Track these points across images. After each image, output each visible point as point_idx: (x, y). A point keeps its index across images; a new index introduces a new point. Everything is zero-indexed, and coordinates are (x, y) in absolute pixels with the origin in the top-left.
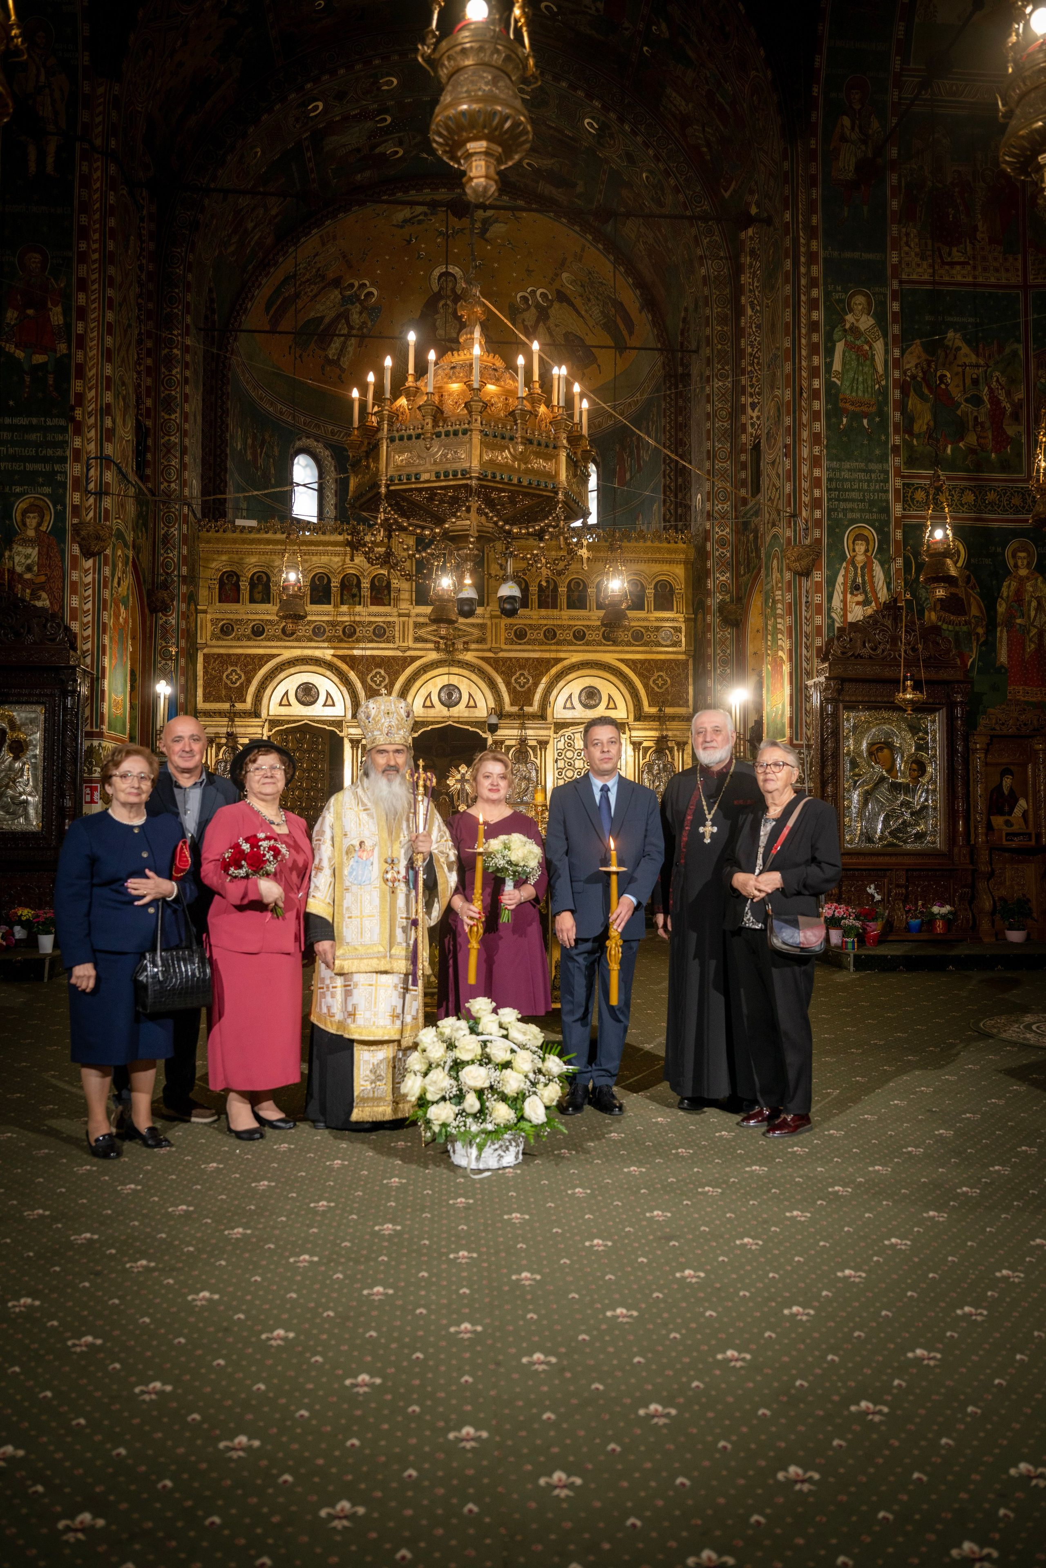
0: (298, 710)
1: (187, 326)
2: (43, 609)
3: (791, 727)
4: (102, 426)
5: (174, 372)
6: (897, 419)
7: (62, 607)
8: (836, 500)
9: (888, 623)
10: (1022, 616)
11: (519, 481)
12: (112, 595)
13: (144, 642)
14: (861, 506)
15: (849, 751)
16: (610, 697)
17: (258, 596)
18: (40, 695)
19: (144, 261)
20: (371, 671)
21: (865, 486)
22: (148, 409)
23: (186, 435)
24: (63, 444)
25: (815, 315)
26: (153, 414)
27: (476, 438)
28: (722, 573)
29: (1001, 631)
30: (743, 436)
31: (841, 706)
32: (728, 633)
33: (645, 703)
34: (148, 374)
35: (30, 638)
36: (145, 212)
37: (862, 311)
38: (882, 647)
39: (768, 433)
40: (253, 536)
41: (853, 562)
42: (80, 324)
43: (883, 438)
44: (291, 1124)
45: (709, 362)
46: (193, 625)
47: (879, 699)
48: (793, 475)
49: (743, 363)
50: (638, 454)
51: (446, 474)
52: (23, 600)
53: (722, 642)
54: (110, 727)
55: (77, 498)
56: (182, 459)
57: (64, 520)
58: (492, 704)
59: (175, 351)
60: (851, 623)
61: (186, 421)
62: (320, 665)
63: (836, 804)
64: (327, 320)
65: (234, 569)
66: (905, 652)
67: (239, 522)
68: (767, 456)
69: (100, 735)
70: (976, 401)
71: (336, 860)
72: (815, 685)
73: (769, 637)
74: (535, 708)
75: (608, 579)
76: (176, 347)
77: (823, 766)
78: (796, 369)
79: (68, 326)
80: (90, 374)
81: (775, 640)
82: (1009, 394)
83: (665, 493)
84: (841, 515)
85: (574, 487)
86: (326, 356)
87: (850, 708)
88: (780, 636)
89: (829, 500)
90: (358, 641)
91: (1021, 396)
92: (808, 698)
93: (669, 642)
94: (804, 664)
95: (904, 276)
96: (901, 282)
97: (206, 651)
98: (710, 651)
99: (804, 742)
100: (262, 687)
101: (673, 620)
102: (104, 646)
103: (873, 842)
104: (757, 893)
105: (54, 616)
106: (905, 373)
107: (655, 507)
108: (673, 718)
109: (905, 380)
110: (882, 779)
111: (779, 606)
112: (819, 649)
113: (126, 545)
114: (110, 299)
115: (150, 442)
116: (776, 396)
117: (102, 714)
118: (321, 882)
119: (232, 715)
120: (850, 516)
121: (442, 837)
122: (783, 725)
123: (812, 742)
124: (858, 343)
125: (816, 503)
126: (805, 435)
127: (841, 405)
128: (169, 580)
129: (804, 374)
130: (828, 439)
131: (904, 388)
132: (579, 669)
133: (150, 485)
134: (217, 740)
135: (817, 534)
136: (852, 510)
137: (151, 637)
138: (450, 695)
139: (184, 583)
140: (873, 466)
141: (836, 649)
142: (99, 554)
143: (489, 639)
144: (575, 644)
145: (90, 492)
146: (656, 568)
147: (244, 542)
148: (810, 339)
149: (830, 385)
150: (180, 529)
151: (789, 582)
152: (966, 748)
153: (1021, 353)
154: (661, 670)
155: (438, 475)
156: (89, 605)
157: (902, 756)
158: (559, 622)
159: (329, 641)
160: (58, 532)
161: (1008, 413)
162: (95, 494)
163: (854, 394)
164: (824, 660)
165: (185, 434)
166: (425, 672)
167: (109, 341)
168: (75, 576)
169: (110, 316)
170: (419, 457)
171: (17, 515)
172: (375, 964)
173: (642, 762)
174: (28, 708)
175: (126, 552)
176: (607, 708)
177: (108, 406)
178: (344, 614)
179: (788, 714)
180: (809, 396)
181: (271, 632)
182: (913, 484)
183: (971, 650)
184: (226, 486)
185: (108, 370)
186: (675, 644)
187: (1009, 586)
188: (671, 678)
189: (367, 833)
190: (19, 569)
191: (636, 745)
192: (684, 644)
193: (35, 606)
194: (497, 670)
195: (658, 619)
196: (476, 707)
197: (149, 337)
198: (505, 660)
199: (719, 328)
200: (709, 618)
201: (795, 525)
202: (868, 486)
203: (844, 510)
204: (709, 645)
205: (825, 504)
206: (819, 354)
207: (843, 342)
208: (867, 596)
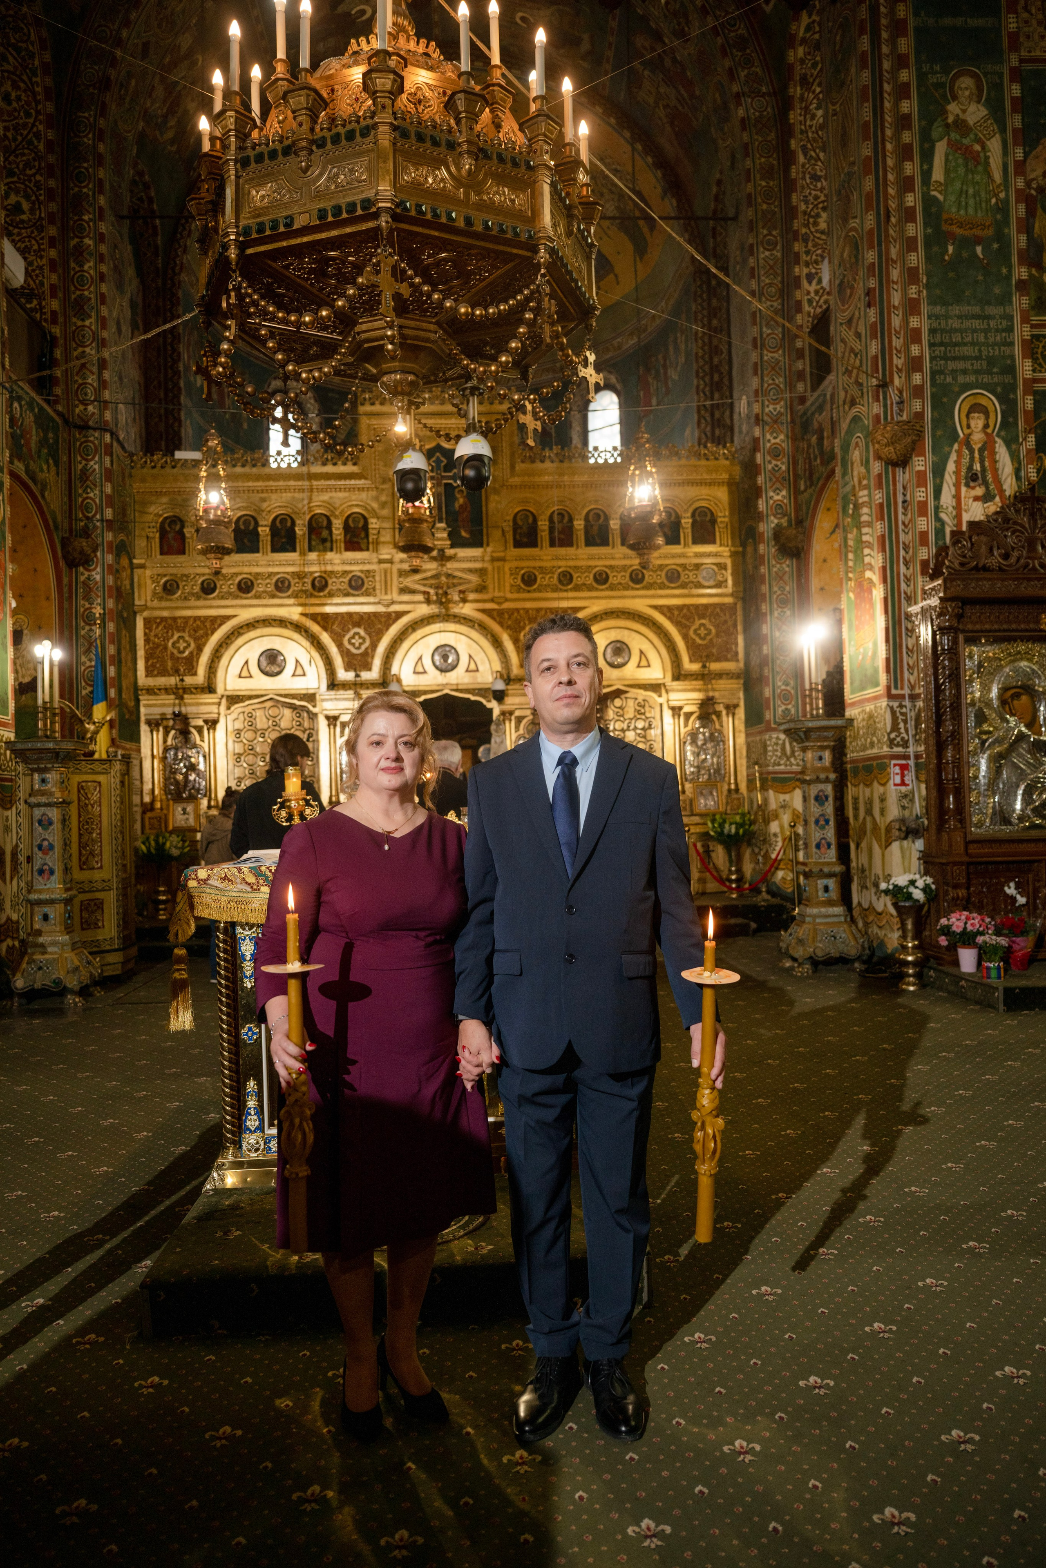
0: (261, 683)
1: (101, 208)
3: (888, 671)
5: (86, 267)
8: (942, 358)
11: (469, 224)
13: (61, 605)
14: (977, 365)
15: (973, 700)
16: (641, 652)
19: (41, 127)
20: (348, 630)
21: (982, 339)
22: (54, 313)
23: (103, 346)
25: (905, 106)
26: (61, 319)
27: (384, 140)
28: (777, 490)
30: (799, 317)
31: (961, 638)
32: (787, 565)
33: (685, 658)
34: (52, 270)
36: (37, 63)
37: (970, 98)
38: (1016, 554)
39: (840, 284)
41: (967, 443)
43: (1004, 271)
45: (751, 228)
46: (127, 582)
47: (1014, 626)
48: (880, 330)
49: (796, 225)
50: (666, 373)
51: (337, 212)
53: (780, 577)
56: (100, 374)
58: (497, 666)
59: (87, 241)
60: (971, 524)
61: (104, 327)
62: (286, 627)
63: (959, 773)
65: (177, 511)
67: (179, 455)
68: (839, 317)
72: (924, 611)
73: (851, 556)
75: (633, 486)
76: (88, 236)
77: (939, 721)
78: (881, 184)
81: (859, 557)
83: (699, 411)
84: (949, 379)
87: (972, 640)
88: (866, 551)
89: (932, 359)
90: (331, 595)
92: (911, 632)
93: (712, 583)
95: (1024, 53)
96: (1021, 61)
97: (146, 614)
98: (765, 589)
99: (906, 691)
100: (216, 656)
101: (716, 555)
103: (1010, 823)
106: (1028, 184)
107: (688, 432)
108: (720, 675)
110: (1021, 737)
111: (865, 510)
112: (925, 564)
115: (58, 353)
116: (853, 229)
119: (180, 692)
120: (961, 379)
122: (876, 670)
123: (917, 691)
124: (966, 141)
125: (915, 364)
126: (895, 274)
127: (945, 227)
128: (91, 526)
129: (891, 191)
130: (929, 275)
131: (1029, 202)
132: (602, 619)
133: (59, 408)
134: (165, 723)
135: (917, 406)
136: (965, 372)
137: (70, 597)
138: (445, 657)
139: (111, 529)
140: (990, 310)
141: (952, 560)
143: (491, 587)
144: (597, 589)
146: (692, 492)
147: (186, 478)
148: (898, 141)
149: (929, 202)
150: (101, 462)
151: (880, 476)
154: (702, 616)
155: (322, 218)
158: (571, 563)
159: (296, 597)
163: (962, 212)
164: (933, 577)
165: (103, 343)
166: (414, 630)
170: (290, 187)
173: (683, 731)
176: (638, 666)
178: (313, 563)
180: (899, 221)
181: (225, 589)
182: (1044, 337)
184: (180, 425)
186: (718, 585)
188: (716, 627)
191: (676, 711)
192: (730, 582)
194: (501, 624)
195: (698, 555)
196: (477, 670)
197: (52, 222)
198: (511, 612)
199: (764, 183)
200: (762, 548)
201: (885, 398)
202: (986, 337)
203: (954, 372)
204: (763, 582)
205: (927, 365)
206: (912, 160)
207: (945, 141)
208: (987, 488)
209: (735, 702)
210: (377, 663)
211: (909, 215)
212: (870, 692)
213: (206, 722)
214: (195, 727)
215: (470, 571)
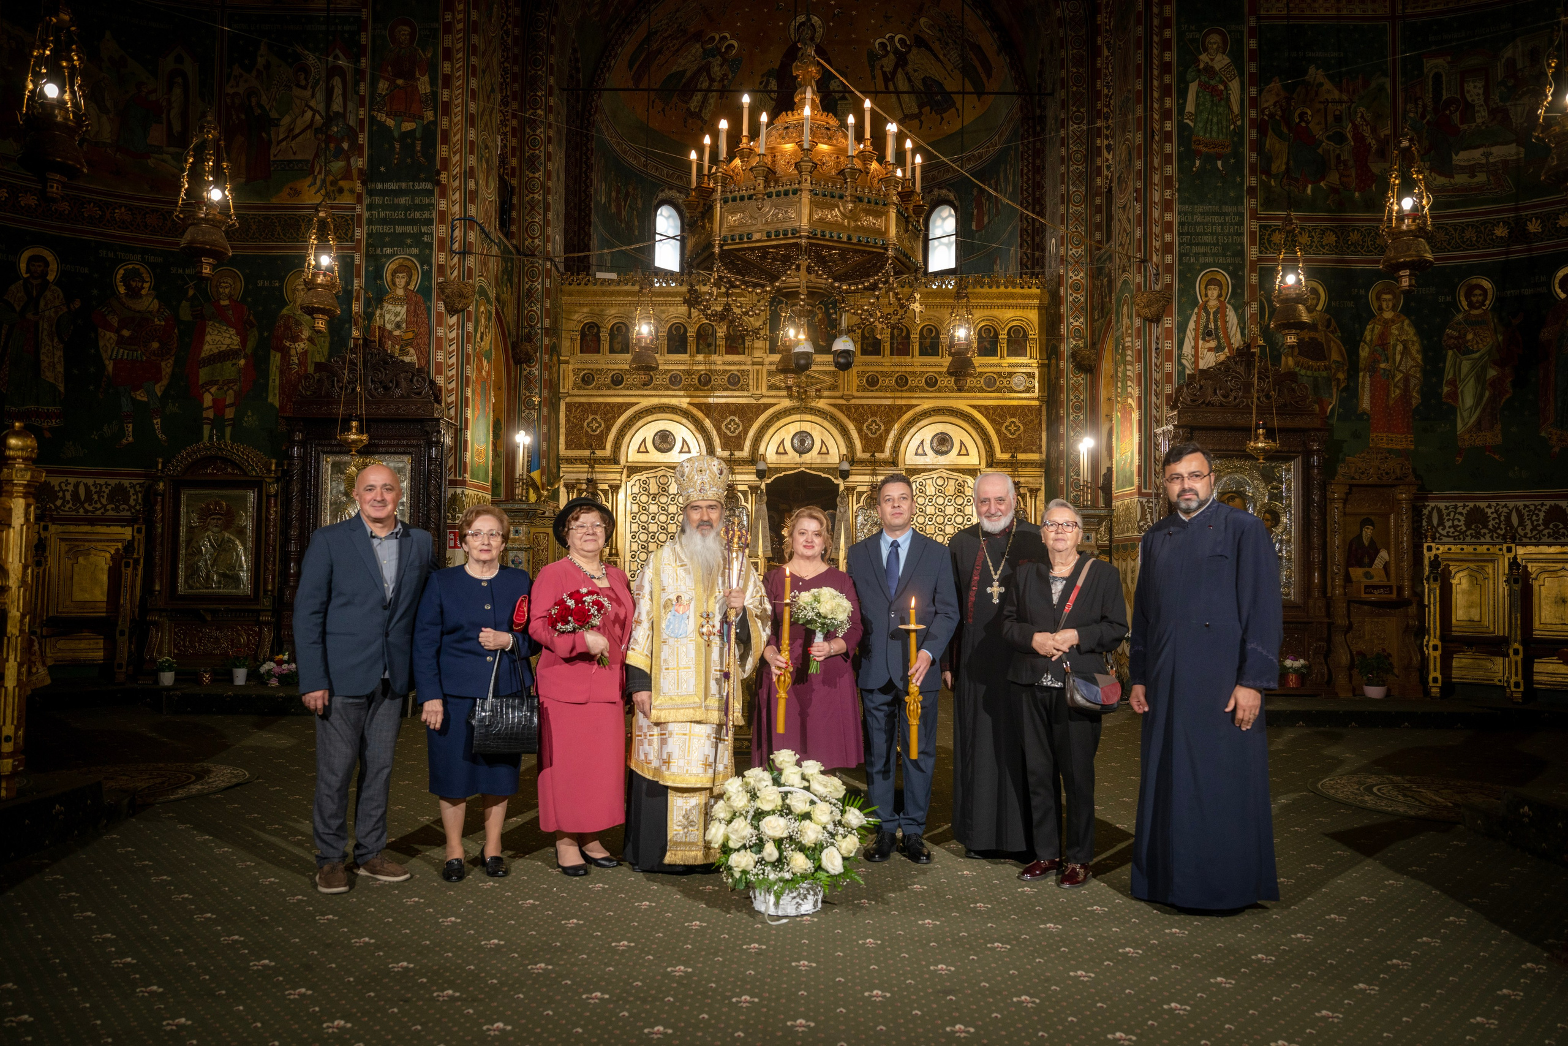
0: (655, 456)
1: (551, 86)
2: (411, 364)
3: (1139, 475)
4: (465, 189)
5: (538, 132)
6: (1253, 160)
7: (428, 362)
8: (1188, 244)
9: (1241, 369)
10: (1387, 360)
11: (849, 238)
12: (475, 349)
13: (509, 393)
14: (1215, 250)
16: (962, 443)
17: (617, 347)
18: (408, 446)
19: (510, 26)
20: (726, 418)
21: (1219, 230)
22: (513, 169)
23: (548, 193)
24: (429, 207)
25: (1167, 56)
26: (518, 173)
27: (806, 198)
28: (1076, 318)
29: (1364, 376)
30: (1099, 179)
32: (1082, 379)
33: (998, 449)
34: (514, 135)
35: (398, 392)
37: (1217, 51)
38: (1234, 394)
39: (1119, 177)
40: (613, 288)
41: (1205, 308)
42: (446, 92)
43: (1238, 179)
44: (615, 863)
45: (1063, 105)
46: (556, 375)
47: (1231, 447)
48: (1144, 220)
49: (1099, 105)
51: (777, 234)
52: (392, 356)
53: (1075, 388)
54: (472, 476)
55: (442, 258)
56: (545, 215)
57: (430, 279)
58: (844, 451)
59: (539, 112)
60: (1202, 371)
61: (549, 179)
62: (676, 413)
64: (689, 74)
65: (595, 320)
66: (1258, 398)
67: (600, 275)
68: (1119, 201)
69: (463, 483)
70: (1340, 138)
71: (654, 614)
72: (1164, 433)
73: (1119, 384)
74: (886, 454)
75: (955, 327)
76: (540, 108)
78: (1148, 109)
79: (434, 94)
80: (455, 139)
81: (1125, 387)
82: (1374, 130)
83: (1021, 236)
84: (1193, 260)
85: (906, 242)
86: (688, 109)
88: (1129, 383)
89: (1180, 244)
90: (713, 389)
91: (1388, 132)
92: (1157, 446)
93: (1022, 388)
94: (1154, 412)
95: (1263, 13)
96: (1259, 18)
97: (568, 400)
98: (1063, 397)
99: (1153, 491)
100: (621, 433)
101: (1026, 366)
102: (467, 398)
104: (1055, 652)
105: (420, 370)
106: (1262, 112)
107: (1012, 251)
108: (1026, 464)
109: (1262, 120)
111: (1129, 352)
112: (1169, 396)
113: (489, 301)
114: (474, 66)
115: (515, 200)
116: (1128, 140)
117: (465, 463)
118: (641, 633)
119: (592, 462)
120: (1202, 260)
121: (757, 592)
124: (1212, 82)
125: (1168, 248)
126: (1156, 178)
127: (1194, 147)
128: (533, 332)
129: (1156, 117)
130: (1180, 182)
131: (1261, 127)
132: (931, 415)
133: (515, 242)
134: (578, 486)
135: (1167, 279)
136: (1205, 254)
137: (515, 387)
138: (802, 442)
139: (547, 334)
140: (1226, 209)
141: (1186, 397)
142: (463, 310)
143: (841, 386)
144: (927, 391)
145: (454, 252)
146: (1009, 314)
147: (604, 294)
148: (1161, 80)
149: (1182, 127)
150: (543, 283)
151: (1139, 329)
152: (1324, 497)
153: (1388, 86)
154: (1013, 416)
155: (769, 235)
156: (454, 360)
157: (1255, 506)
158: (908, 369)
159: (685, 390)
160: (425, 291)
161: (1373, 150)
162: (459, 253)
163: (1208, 135)
164: (1173, 408)
165: (548, 191)
166: (778, 419)
167: (472, 107)
168: (440, 332)
169: (474, 83)
170: (751, 217)
171: (387, 275)
172: (690, 714)
174: (396, 457)
175: (489, 307)
176: (959, 454)
177: (472, 169)
178: (700, 363)
179: (1136, 462)
180: (1161, 139)
181: (630, 381)
182: (1270, 226)
183: (1331, 396)
184: (590, 239)
185: (472, 135)
186: (1027, 390)
187: (1372, 330)
188: (1024, 424)
189: (683, 588)
190: (389, 327)
192: (1037, 390)
193: (402, 361)
194: (849, 417)
195: (1011, 365)
196: (828, 453)
197: (515, 99)
198: (857, 407)
199: (1075, 70)
200: (1062, 363)
201: (1145, 270)
202: (1222, 229)
203: (1197, 255)
204: (1061, 391)
205: (1176, 249)
206: (1171, 96)
207: (1197, 82)
208: (1219, 342)
209: (1037, 486)
210: (748, 444)
211: (1167, 137)
212: (1128, 489)
213: (611, 486)
214: (602, 491)
215: (825, 372)
